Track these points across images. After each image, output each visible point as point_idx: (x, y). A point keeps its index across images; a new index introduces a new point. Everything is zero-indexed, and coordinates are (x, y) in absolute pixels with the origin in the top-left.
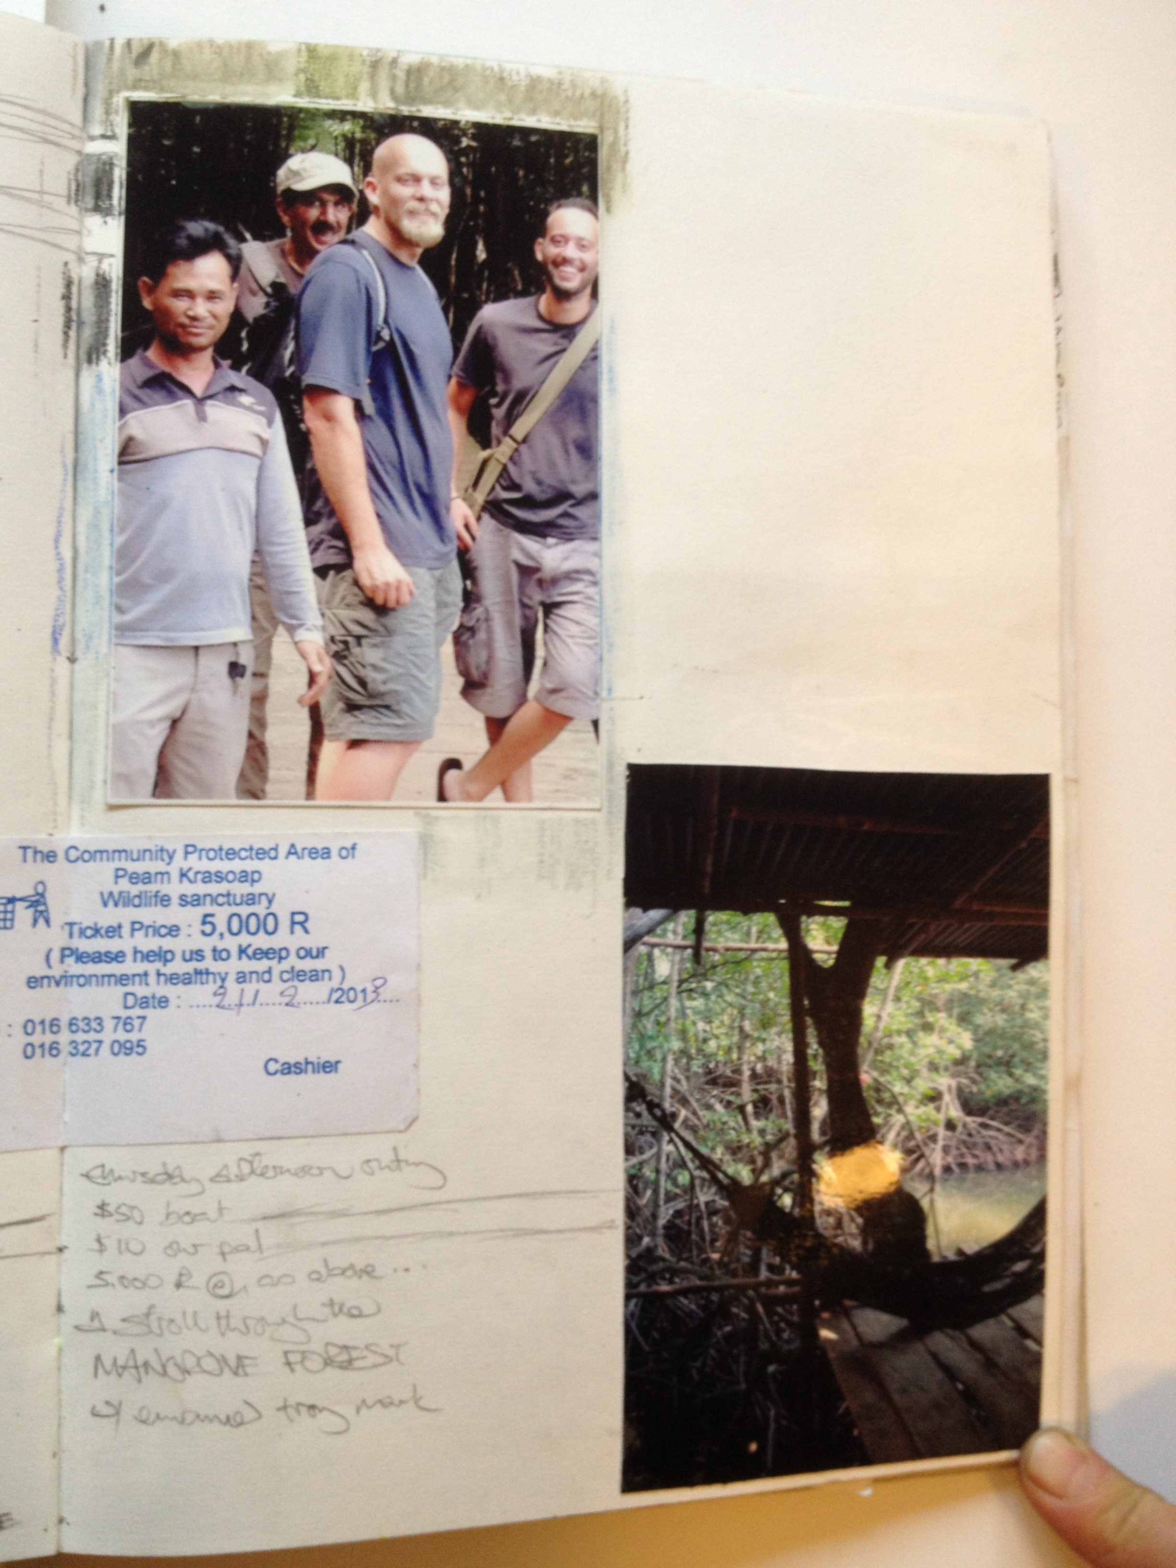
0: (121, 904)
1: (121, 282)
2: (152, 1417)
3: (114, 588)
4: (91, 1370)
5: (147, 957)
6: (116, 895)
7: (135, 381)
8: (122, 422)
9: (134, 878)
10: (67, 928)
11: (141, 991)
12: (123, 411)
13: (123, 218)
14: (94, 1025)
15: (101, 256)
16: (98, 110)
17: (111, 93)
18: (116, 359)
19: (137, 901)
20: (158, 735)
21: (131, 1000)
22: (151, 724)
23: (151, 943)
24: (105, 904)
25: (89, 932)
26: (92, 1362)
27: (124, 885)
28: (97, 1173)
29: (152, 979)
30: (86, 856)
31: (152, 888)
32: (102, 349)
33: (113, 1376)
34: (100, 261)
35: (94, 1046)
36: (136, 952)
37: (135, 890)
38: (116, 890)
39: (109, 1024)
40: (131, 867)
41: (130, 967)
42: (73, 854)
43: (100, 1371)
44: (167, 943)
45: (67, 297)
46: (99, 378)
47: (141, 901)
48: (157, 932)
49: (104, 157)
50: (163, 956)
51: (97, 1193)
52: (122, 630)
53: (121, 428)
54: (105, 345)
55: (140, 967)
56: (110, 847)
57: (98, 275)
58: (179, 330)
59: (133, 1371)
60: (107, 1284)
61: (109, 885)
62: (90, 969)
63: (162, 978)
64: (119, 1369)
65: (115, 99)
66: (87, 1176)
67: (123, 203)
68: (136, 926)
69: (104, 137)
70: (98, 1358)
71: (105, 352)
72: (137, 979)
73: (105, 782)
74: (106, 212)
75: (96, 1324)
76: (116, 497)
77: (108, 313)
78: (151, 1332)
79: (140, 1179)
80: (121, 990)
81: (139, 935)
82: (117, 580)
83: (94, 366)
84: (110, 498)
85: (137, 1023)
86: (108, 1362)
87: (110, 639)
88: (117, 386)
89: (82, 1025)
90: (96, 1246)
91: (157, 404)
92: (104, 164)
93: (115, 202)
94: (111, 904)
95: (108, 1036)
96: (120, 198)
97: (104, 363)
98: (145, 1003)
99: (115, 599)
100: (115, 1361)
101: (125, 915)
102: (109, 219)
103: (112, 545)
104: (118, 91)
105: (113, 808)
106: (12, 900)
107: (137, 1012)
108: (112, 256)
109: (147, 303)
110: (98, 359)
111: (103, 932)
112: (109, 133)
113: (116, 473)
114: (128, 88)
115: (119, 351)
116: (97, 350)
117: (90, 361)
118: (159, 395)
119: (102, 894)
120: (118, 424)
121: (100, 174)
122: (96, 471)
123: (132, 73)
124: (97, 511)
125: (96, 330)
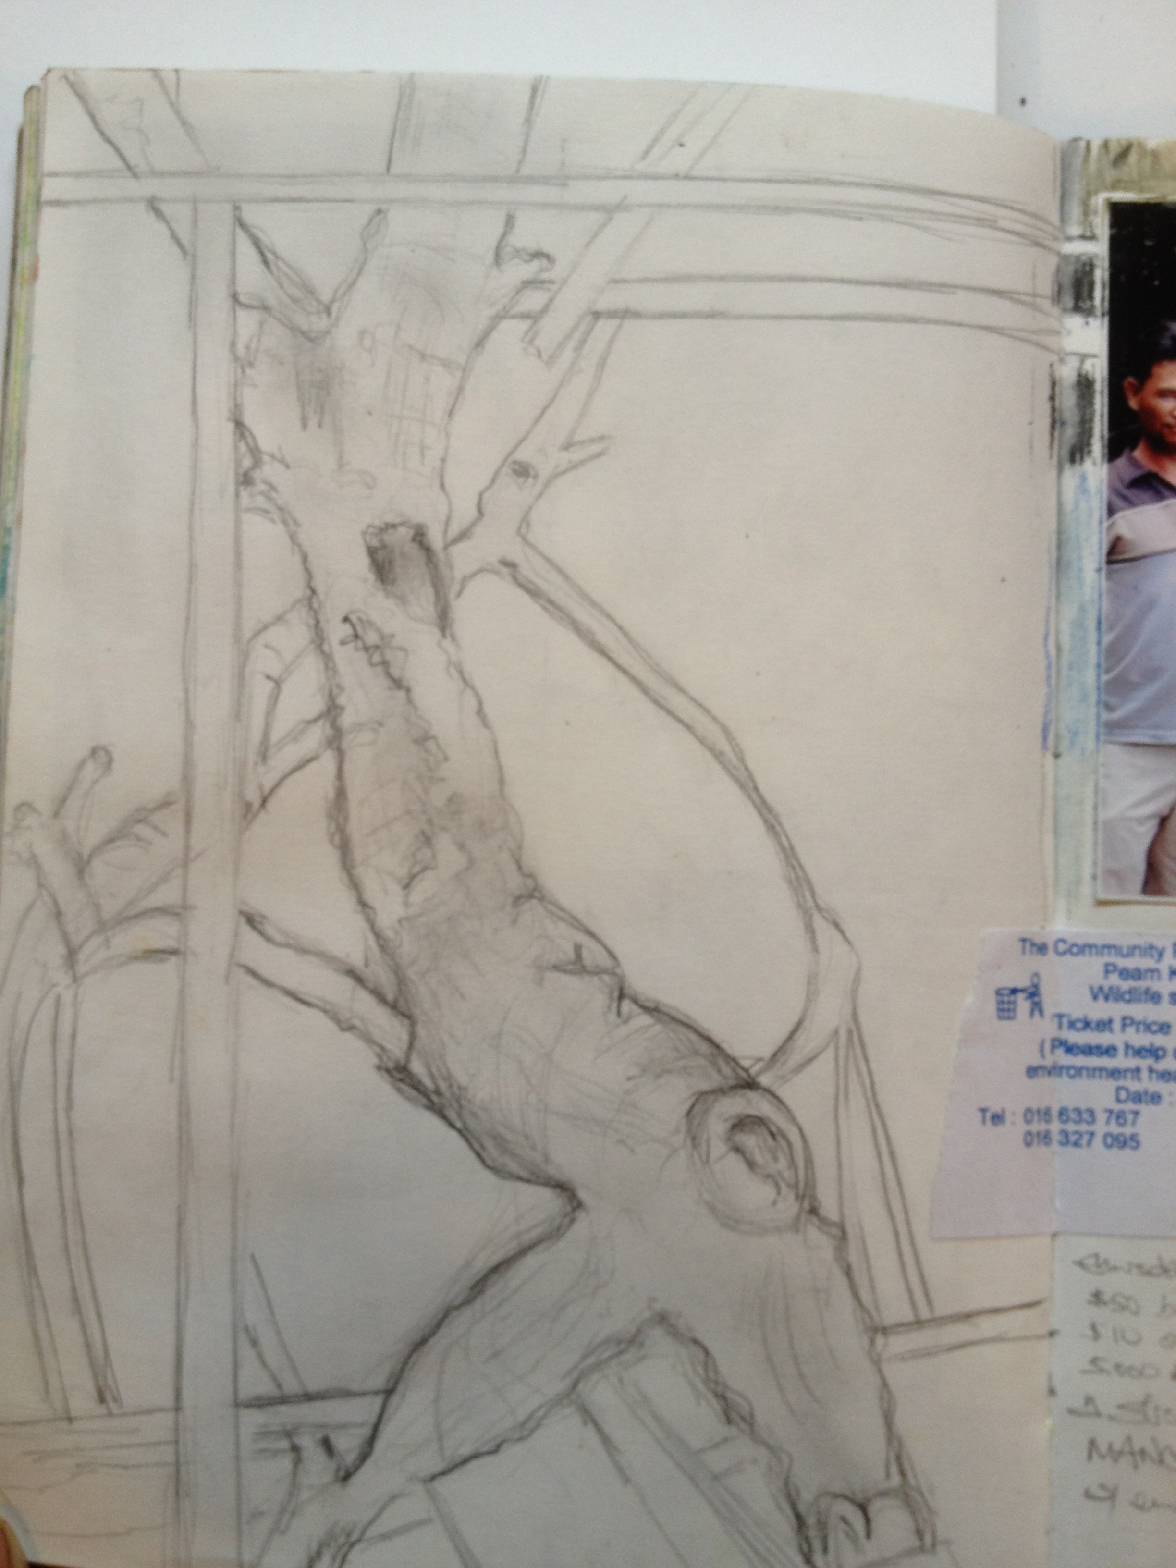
0: (1111, 998)
1: (1106, 383)
2: (1149, 1504)
3: (1102, 686)
4: (1085, 1454)
5: (1139, 1052)
6: (1106, 989)
7: (1122, 482)
8: (1111, 521)
9: (1125, 974)
10: (1056, 1021)
11: (1134, 1086)
12: (1111, 511)
13: (1106, 320)
14: (1085, 1116)
15: (1083, 357)
16: (1075, 211)
17: (1089, 194)
18: (1103, 461)
19: (1127, 997)
20: (1147, 832)
21: (1123, 1095)
22: (1140, 821)
23: (1143, 1040)
24: (1095, 998)
25: (1079, 1025)
26: (1085, 1446)
27: (1114, 980)
28: (1091, 1262)
29: (1145, 1074)
30: (1075, 950)
31: (1143, 984)
32: (1086, 450)
33: (1108, 1461)
34: (1082, 362)
35: (1086, 1138)
36: (1127, 1046)
37: (1126, 985)
38: (1106, 984)
39: (1101, 1117)
40: (1122, 963)
41: (1121, 1061)
42: (1062, 947)
43: (1095, 1455)
44: (1159, 1040)
45: (1052, 398)
46: (1084, 478)
47: (1132, 996)
48: (1148, 1027)
49: (1084, 258)
50: (1155, 1053)
51: (1092, 1282)
52: (1112, 727)
53: (1110, 528)
54: (1089, 444)
55: (1132, 1062)
56: (1100, 942)
57: (1080, 375)
58: (1165, 430)
59: (1129, 1458)
60: (1102, 1370)
61: (1098, 979)
62: (1080, 1061)
63: (1154, 1075)
64: (1115, 1455)
65: (1093, 201)
66: (1081, 1264)
67: (1107, 304)
68: (1127, 1022)
69: (1083, 237)
70: (1092, 1443)
71: (1090, 452)
72: (1129, 1075)
73: (1094, 877)
74: (1089, 312)
75: (1091, 1408)
76: (1104, 597)
77: (1092, 414)
78: (1147, 1420)
79: (1135, 1271)
80: (1112, 1085)
81: (1131, 1030)
82: (1105, 678)
83: (1077, 467)
84: (1096, 596)
85: (1130, 1117)
86: (1103, 1447)
87: (1098, 736)
88: (1105, 487)
89: (1073, 1115)
90: (1090, 1333)
91: (1143, 503)
92: (1084, 264)
93: (1097, 301)
94: (1101, 999)
95: (1101, 1127)
96: (1103, 299)
97: (1088, 464)
98: (1138, 1098)
99: (1104, 698)
100: (1110, 1447)
101: (1115, 1010)
102: (1091, 320)
103: (1099, 643)
104: (1096, 192)
105: (1101, 903)
106: (1014, 991)
107: (1130, 1106)
108: (1094, 356)
109: (1133, 404)
110: (1082, 459)
111: (1093, 1025)
112: (1088, 234)
113: (1104, 573)
114: (1106, 188)
115: (1106, 451)
116: (1081, 450)
117: (1073, 460)
118: (1145, 495)
119: (1091, 988)
120: (1106, 524)
121: (1080, 275)
122: (1080, 570)
123: (1111, 174)
124: (1082, 609)
125: (1079, 430)
